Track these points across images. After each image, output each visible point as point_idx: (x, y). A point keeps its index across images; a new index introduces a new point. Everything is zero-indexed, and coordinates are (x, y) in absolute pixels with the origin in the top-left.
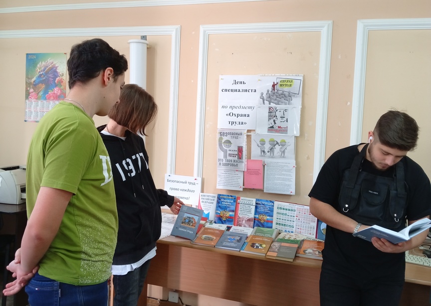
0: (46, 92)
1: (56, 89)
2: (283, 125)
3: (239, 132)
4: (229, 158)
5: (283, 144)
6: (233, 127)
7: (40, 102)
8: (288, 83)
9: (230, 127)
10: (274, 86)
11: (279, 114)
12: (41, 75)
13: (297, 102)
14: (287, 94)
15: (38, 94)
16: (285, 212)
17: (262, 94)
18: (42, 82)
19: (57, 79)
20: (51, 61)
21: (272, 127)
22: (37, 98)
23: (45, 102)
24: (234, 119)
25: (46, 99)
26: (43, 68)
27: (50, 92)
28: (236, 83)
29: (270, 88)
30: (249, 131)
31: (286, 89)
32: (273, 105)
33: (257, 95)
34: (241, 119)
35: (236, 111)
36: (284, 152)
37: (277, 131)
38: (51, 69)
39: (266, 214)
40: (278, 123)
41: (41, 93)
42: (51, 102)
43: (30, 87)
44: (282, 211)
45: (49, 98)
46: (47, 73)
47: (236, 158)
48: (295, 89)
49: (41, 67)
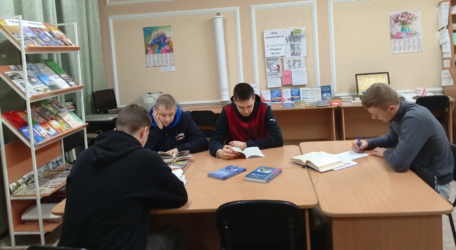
0: (159, 49)
1: (166, 46)
2: (298, 52)
3: (277, 58)
4: (273, 71)
5: (299, 61)
6: (274, 55)
7: (156, 55)
8: (299, 31)
9: (272, 56)
10: (292, 33)
11: (296, 47)
12: (155, 40)
13: (304, 40)
14: (298, 36)
15: (154, 50)
16: (306, 92)
17: (286, 38)
18: (156, 43)
19: (166, 41)
20: (161, 31)
21: (293, 53)
22: (154, 53)
23: (159, 54)
24: (273, 51)
25: (160, 53)
26: (156, 35)
27: (163, 49)
28: (272, 33)
29: (290, 34)
30: (282, 57)
31: (298, 34)
32: (292, 42)
33: (284, 39)
34: (277, 51)
35: (274, 48)
36: (300, 65)
37: (295, 55)
38: (161, 35)
39: (296, 95)
40: (296, 52)
41: (156, 50)
42: (164, 54)
43: (148, 47)
44: (304, 92)
45: (162, 52)
46: (159, 38)
47: (277, 71)
48: (302, 34)
49: (154, 34)
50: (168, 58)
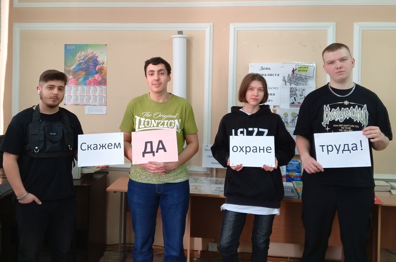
2: (302, 101)
7: (79, 87)
8: (305, 69)
10: (293, 71)
11: (298, 92)
12: (80, 64)
13: (312, 83)
14: (304, 77)
18: (81, 70)
20: (92, 51)
21: (293, 103)
22: (77, 84)
23: (85, 87)
26: (82, 57)
27: (91, 79)
28: (262, 69)
30: (275, 106)
31: (303, 73)
37: (297, 106)
38: (92, 58)
40: (298, 100)
41: (80, 80)
43: (69, 74)
45: (89, 84)
46: (86, 62)
48: (310, 73)
49: (80, 56)
50: (97, 94)
